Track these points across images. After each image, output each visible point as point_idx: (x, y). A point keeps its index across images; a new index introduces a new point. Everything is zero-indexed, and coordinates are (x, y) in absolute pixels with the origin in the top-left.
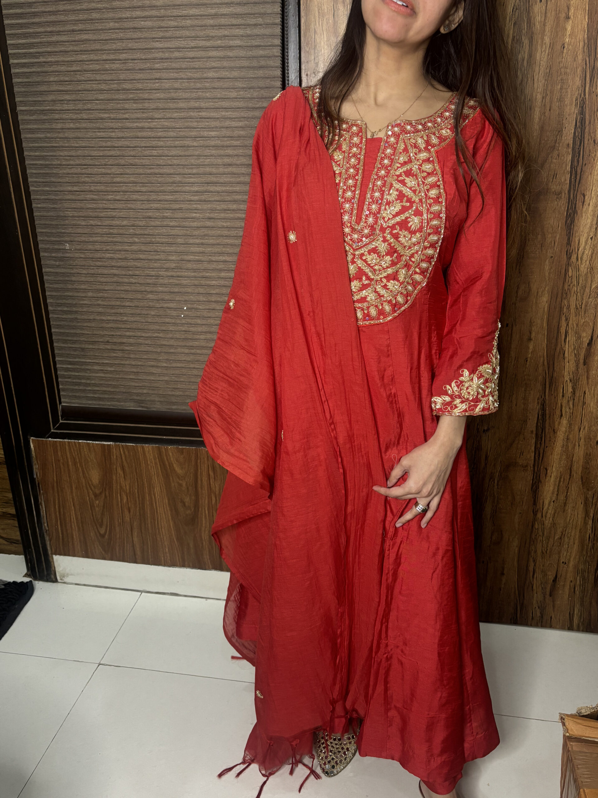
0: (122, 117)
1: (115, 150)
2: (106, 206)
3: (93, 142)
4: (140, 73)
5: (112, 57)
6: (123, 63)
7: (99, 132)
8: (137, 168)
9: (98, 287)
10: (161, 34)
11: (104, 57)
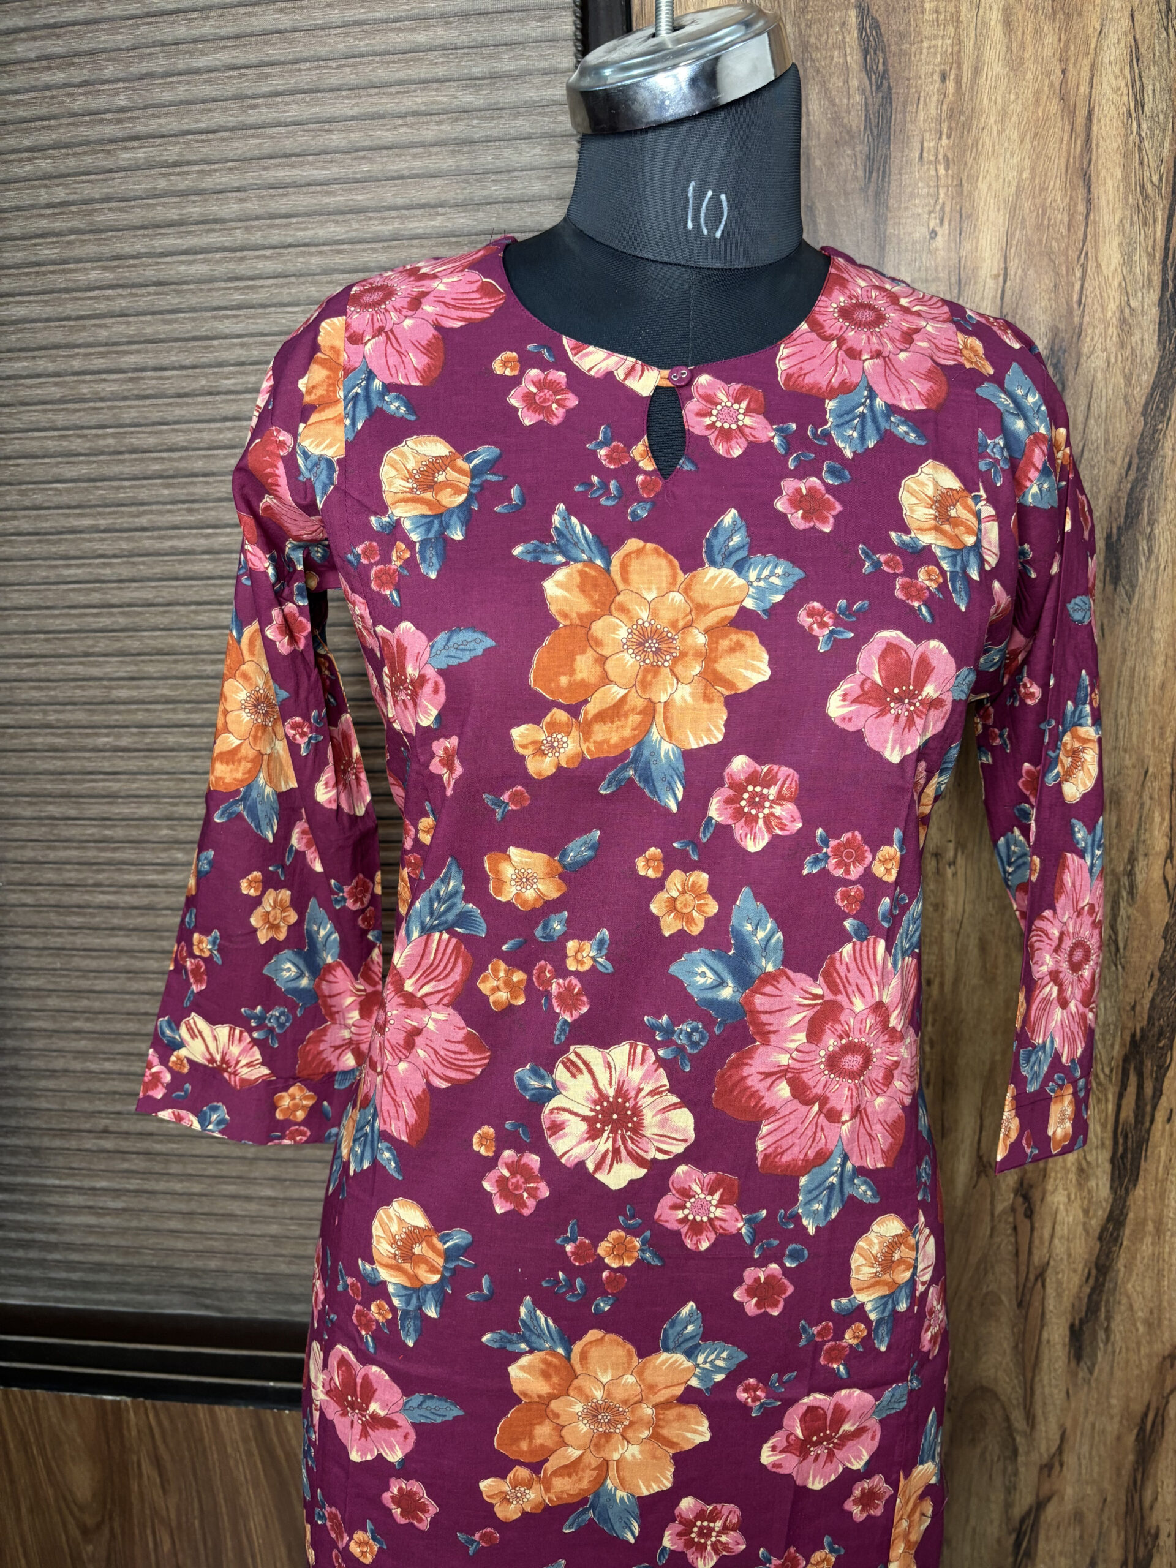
0: (132, 526)
1: (112, 615)
2: (91, 766)
3: (51, 595)
4: (180, 405)
5: (98, 363)
6: (131, 380)
7: (68, 566)
8: (176, 662)
9: (74, 982)
10: (237, 297)
11: (77, 364)
